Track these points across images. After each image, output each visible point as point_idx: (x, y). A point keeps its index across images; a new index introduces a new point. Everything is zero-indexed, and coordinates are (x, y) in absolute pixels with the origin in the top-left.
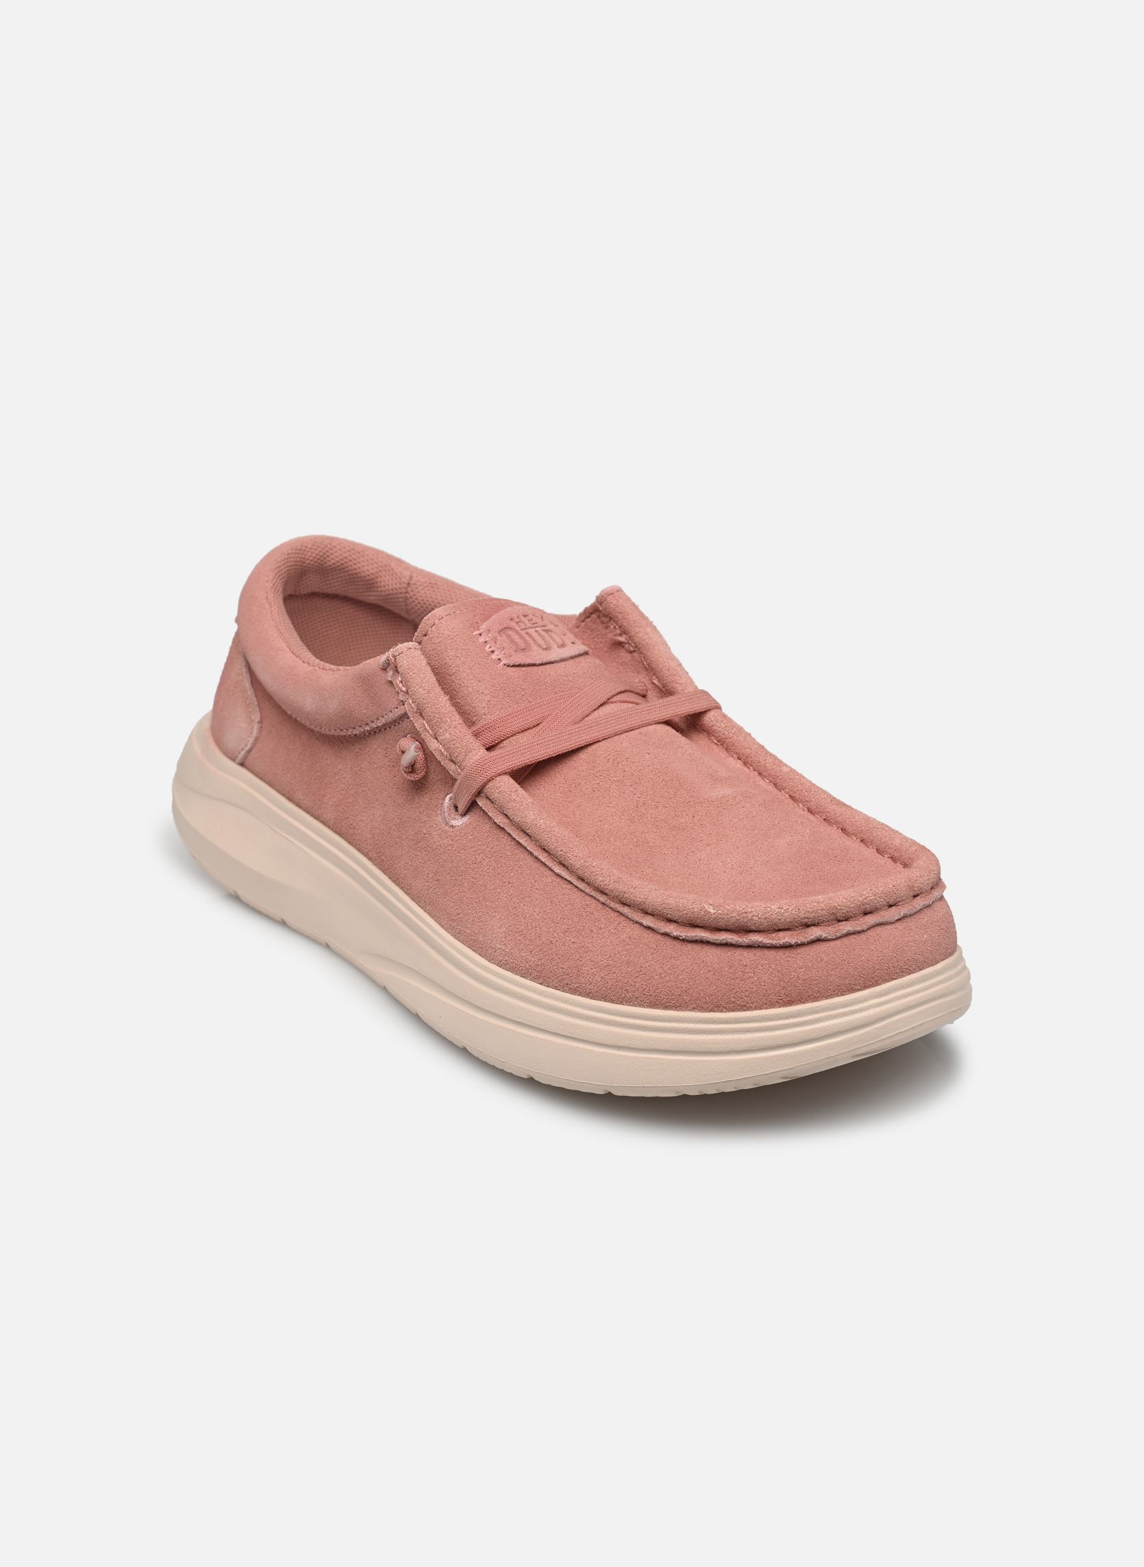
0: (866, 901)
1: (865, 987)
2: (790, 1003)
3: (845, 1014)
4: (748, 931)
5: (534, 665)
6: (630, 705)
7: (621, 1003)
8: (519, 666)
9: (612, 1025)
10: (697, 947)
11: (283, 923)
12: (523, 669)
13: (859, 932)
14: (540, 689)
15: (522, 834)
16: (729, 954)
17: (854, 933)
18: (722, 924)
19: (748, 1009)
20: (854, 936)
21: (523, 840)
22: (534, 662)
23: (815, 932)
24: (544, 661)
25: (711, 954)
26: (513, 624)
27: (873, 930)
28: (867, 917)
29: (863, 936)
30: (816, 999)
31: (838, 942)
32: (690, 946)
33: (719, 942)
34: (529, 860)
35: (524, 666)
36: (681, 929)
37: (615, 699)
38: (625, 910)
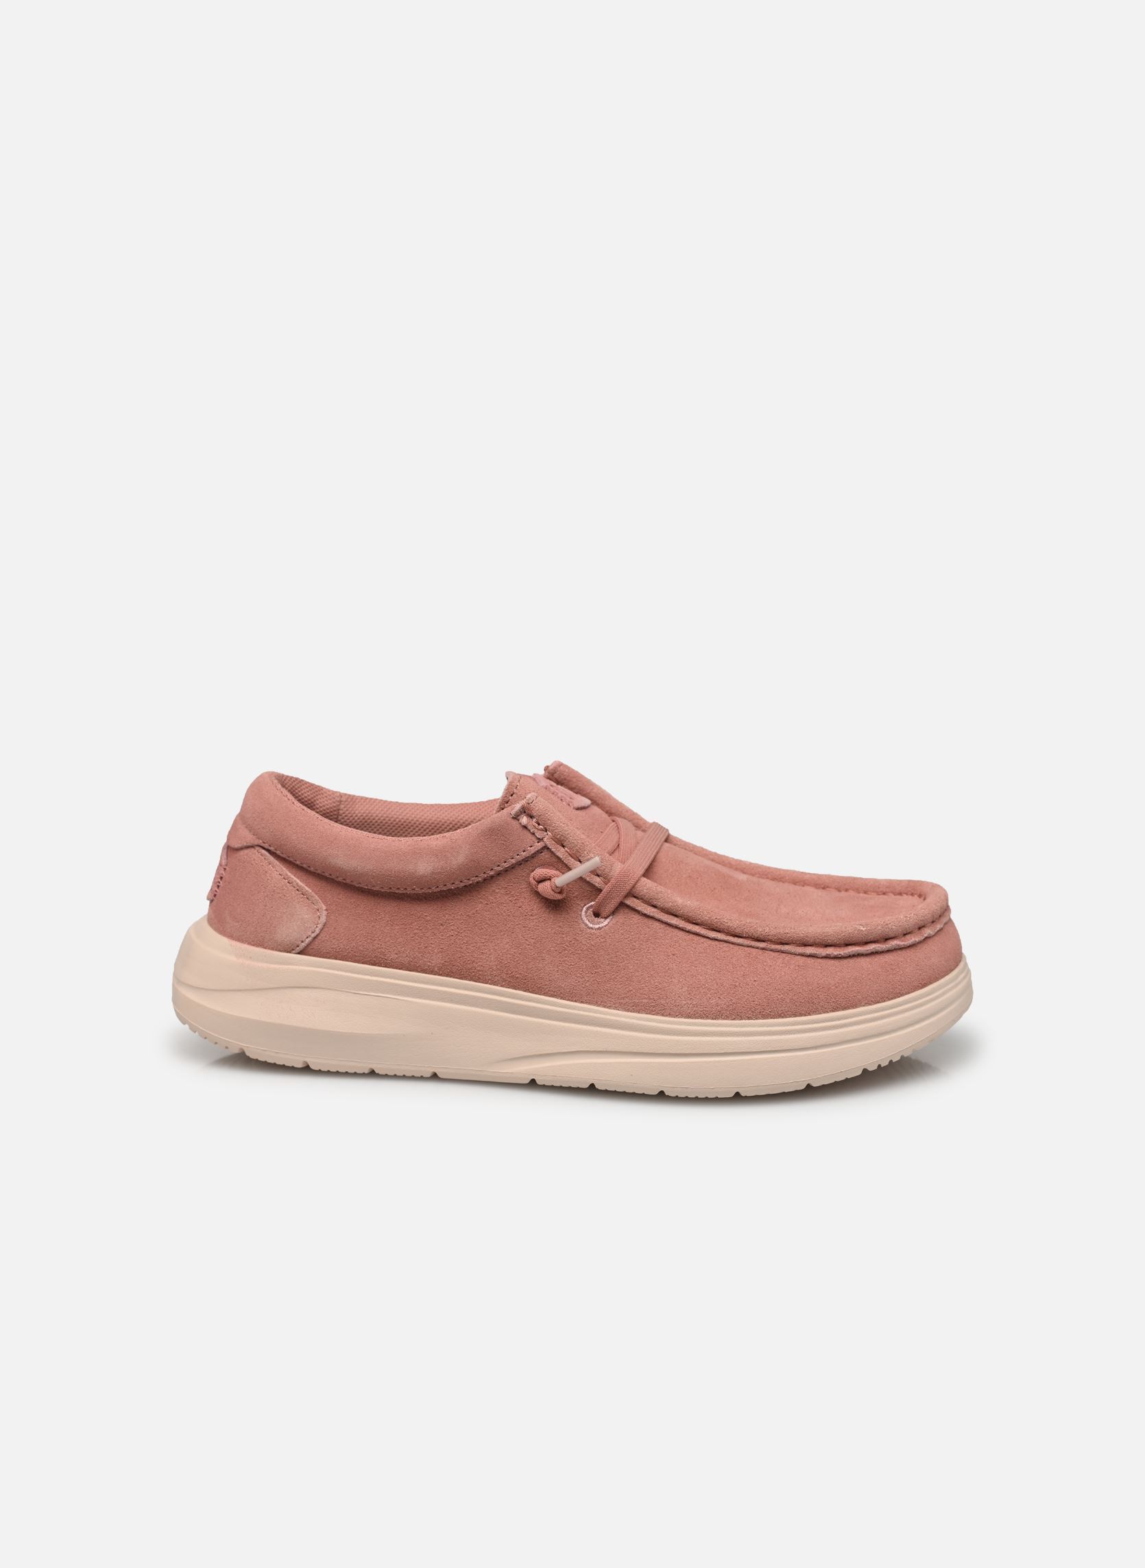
4: (886, 939)
7: (809, 1014)
9: (807, 1032)
10: (851, 961)
11: (372, 1074)
15: (671, 917)
16: (876, 959)
18: (871, 937)
19: (902, 995)
21: (674, 921)
25: (863, 961)
32: (846, 961)
33: (869, 952)
34: (681, 934)
36: (838, 949)
38: (786, 948)
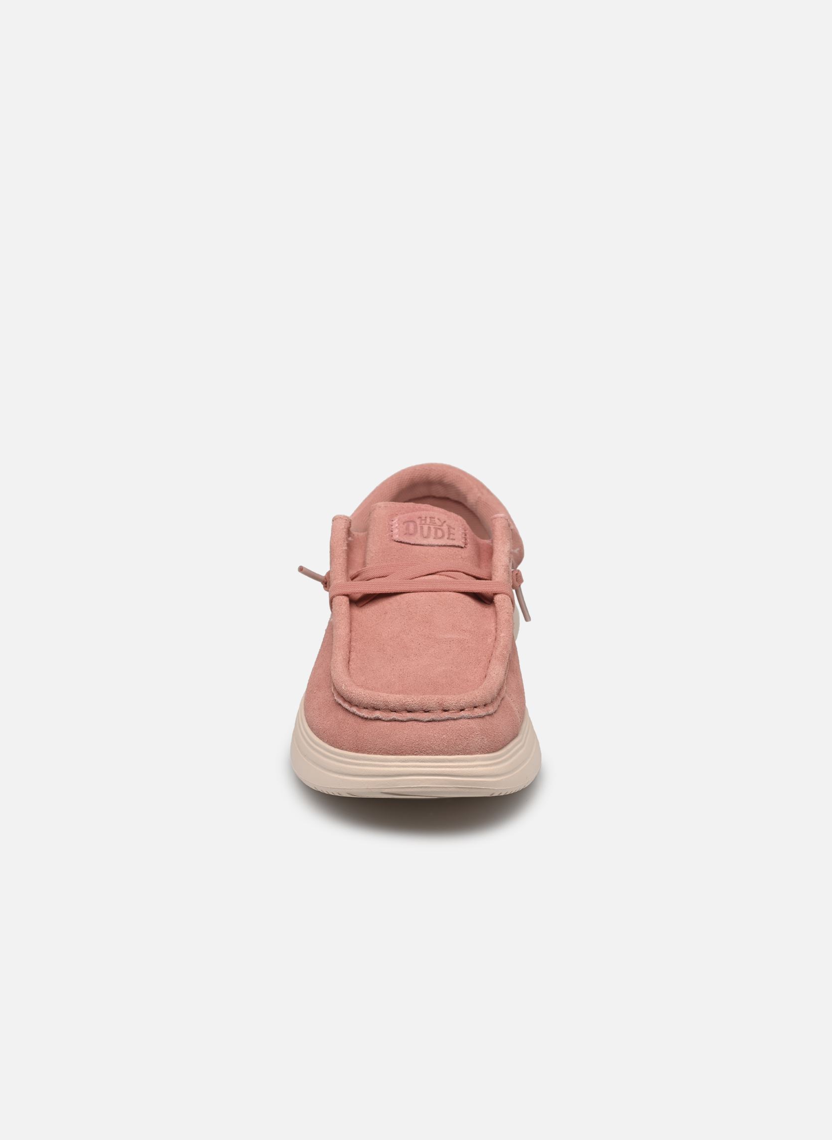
0: (406, 703)
1: (395, 754)
2: (357, 751)
3: (379, 766)
5: (410, 544)
6: (451, 579)
8: (401, 542)
12: (403, 544)
13: (402, 721)
14: (404, 557)
17: (398, 721)
20: (399, 723)
22: (410, 542)
23: (378, 714)
24: (417, 543)
26: (418, 521)
27: (411, 722)
28: (408, 714)
29: (403, 724)
30: (369, 753)
31: (389, 723)
35: (404, 543)
37: (443, 573)
